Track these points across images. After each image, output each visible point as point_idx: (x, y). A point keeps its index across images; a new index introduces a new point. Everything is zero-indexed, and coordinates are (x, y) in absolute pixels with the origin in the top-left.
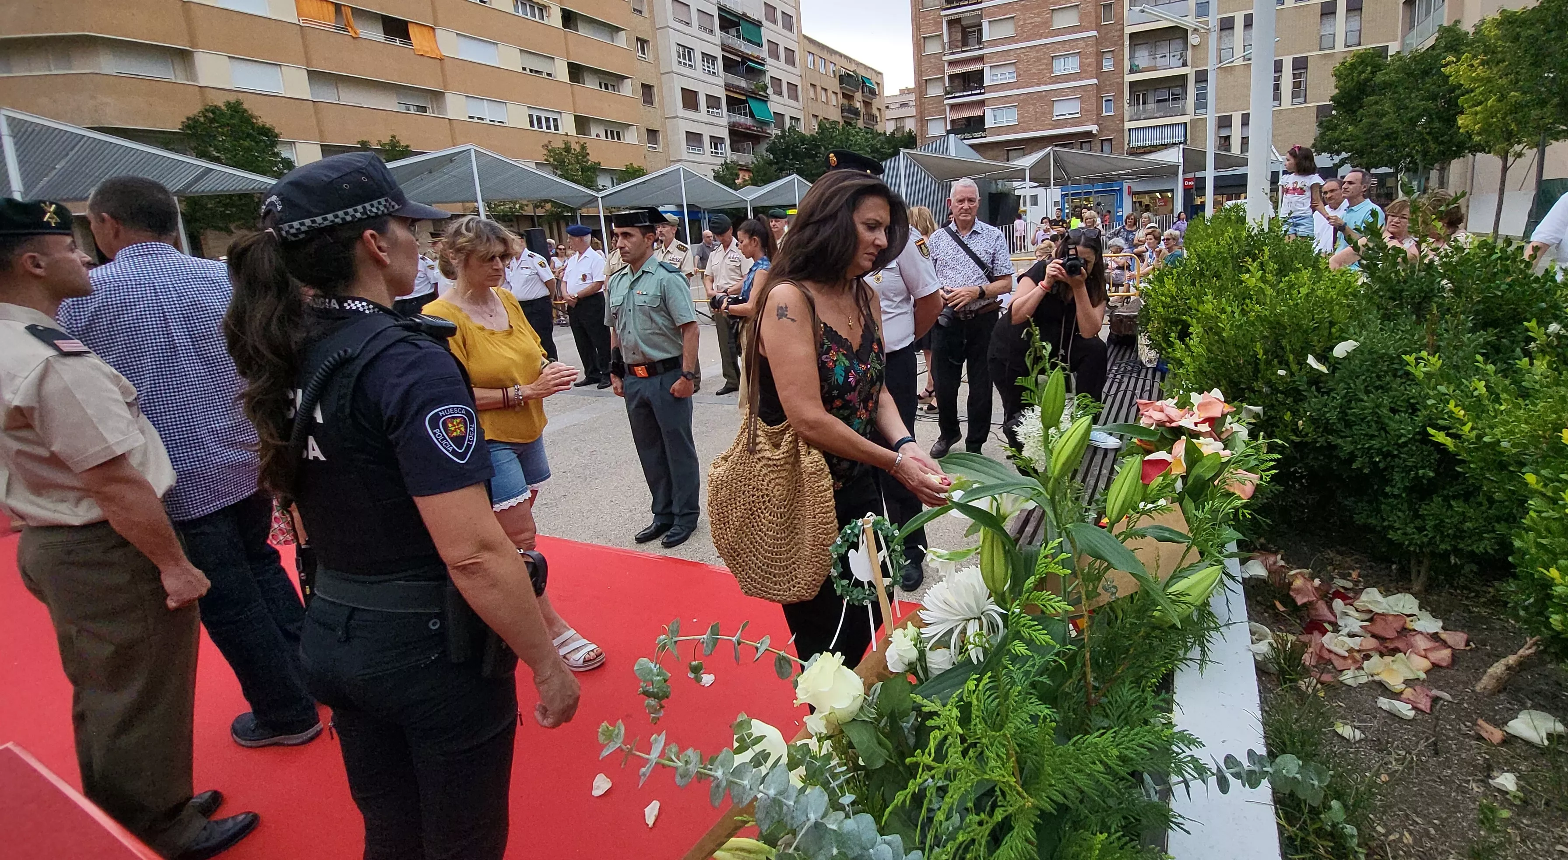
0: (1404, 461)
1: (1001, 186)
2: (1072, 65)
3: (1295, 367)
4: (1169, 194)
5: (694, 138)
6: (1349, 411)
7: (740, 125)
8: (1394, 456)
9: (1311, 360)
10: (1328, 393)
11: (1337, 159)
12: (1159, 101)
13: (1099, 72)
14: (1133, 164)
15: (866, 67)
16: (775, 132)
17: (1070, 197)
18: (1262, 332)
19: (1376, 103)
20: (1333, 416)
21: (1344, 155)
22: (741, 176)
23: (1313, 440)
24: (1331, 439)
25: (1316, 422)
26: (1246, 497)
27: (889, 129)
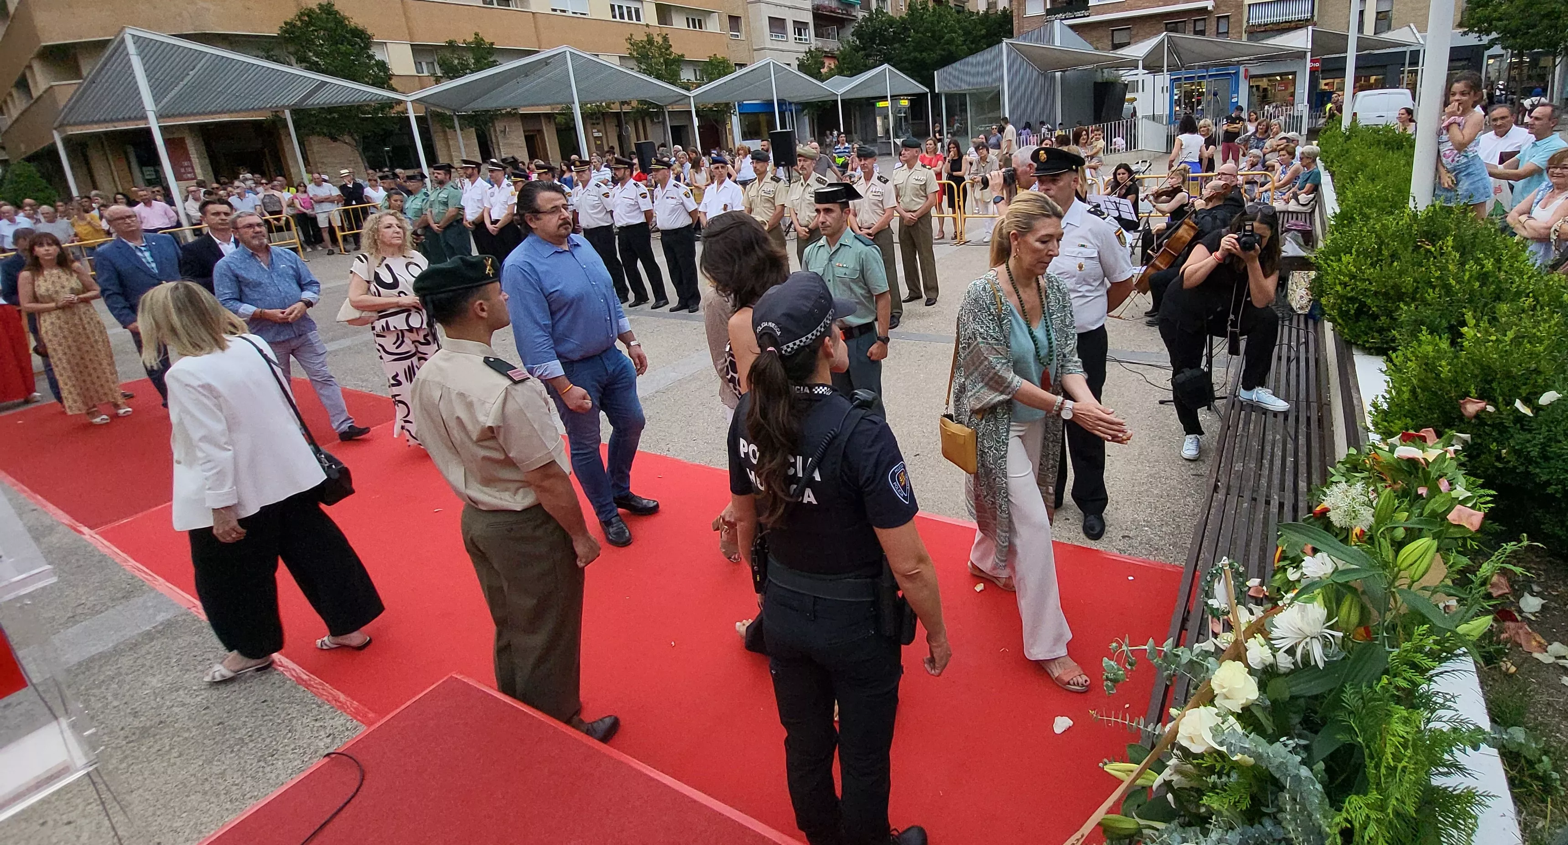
1: (1107, 75)
3: (1502, 407)
4: (1290, 77)
5: (777, 24)
6: (1549, 449)
7: (824, 7)
9: (1518, 404)
10: (1530, 431)
14: (1257, 50)
16: (859, 14)
17: (1183, 81)
20: (1534, 451)
21: (1495, 35)
22: (826, 64)
23: (1515, 467)
24: (1531, 468)
25: (1518, 453)
26: (1473, 530)
27: (982, 6)
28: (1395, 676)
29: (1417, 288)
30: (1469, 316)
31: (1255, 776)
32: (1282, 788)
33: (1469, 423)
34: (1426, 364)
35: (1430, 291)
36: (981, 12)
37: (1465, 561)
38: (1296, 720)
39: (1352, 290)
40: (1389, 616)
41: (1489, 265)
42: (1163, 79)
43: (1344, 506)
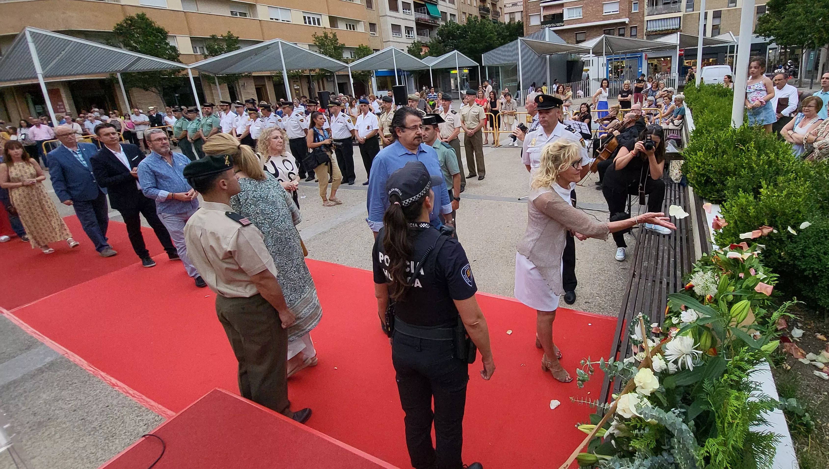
1: (574, 57)
3: (781, 231)
4: (669, 59)
5: (396, 28)
6: (805, 252)
7: (422, 19)
9: (789, 229)
10: (796, 242)
11: (768, 40)
16: (441, 23)
17: (613, 61)
19: (794, 8)
20: (798, 253)
21: (772, 38)
22: (423, 50)
23: (788, 261)
24: (796, 262)
25: (790, 254)
26: (768, 295)
27: (506, 19)
28: (730, 374)
29: (736, 168)
30: (763, 183)
31: (658, 429)
32: (673, 436)
33: (764, 239)
34: (742, 208)
35: (743, 170)
37: (764, 311)
38: (679, 398)
39: (703, 170)
40: (726, 342)
41: (773, 156)
43: (701, 284)
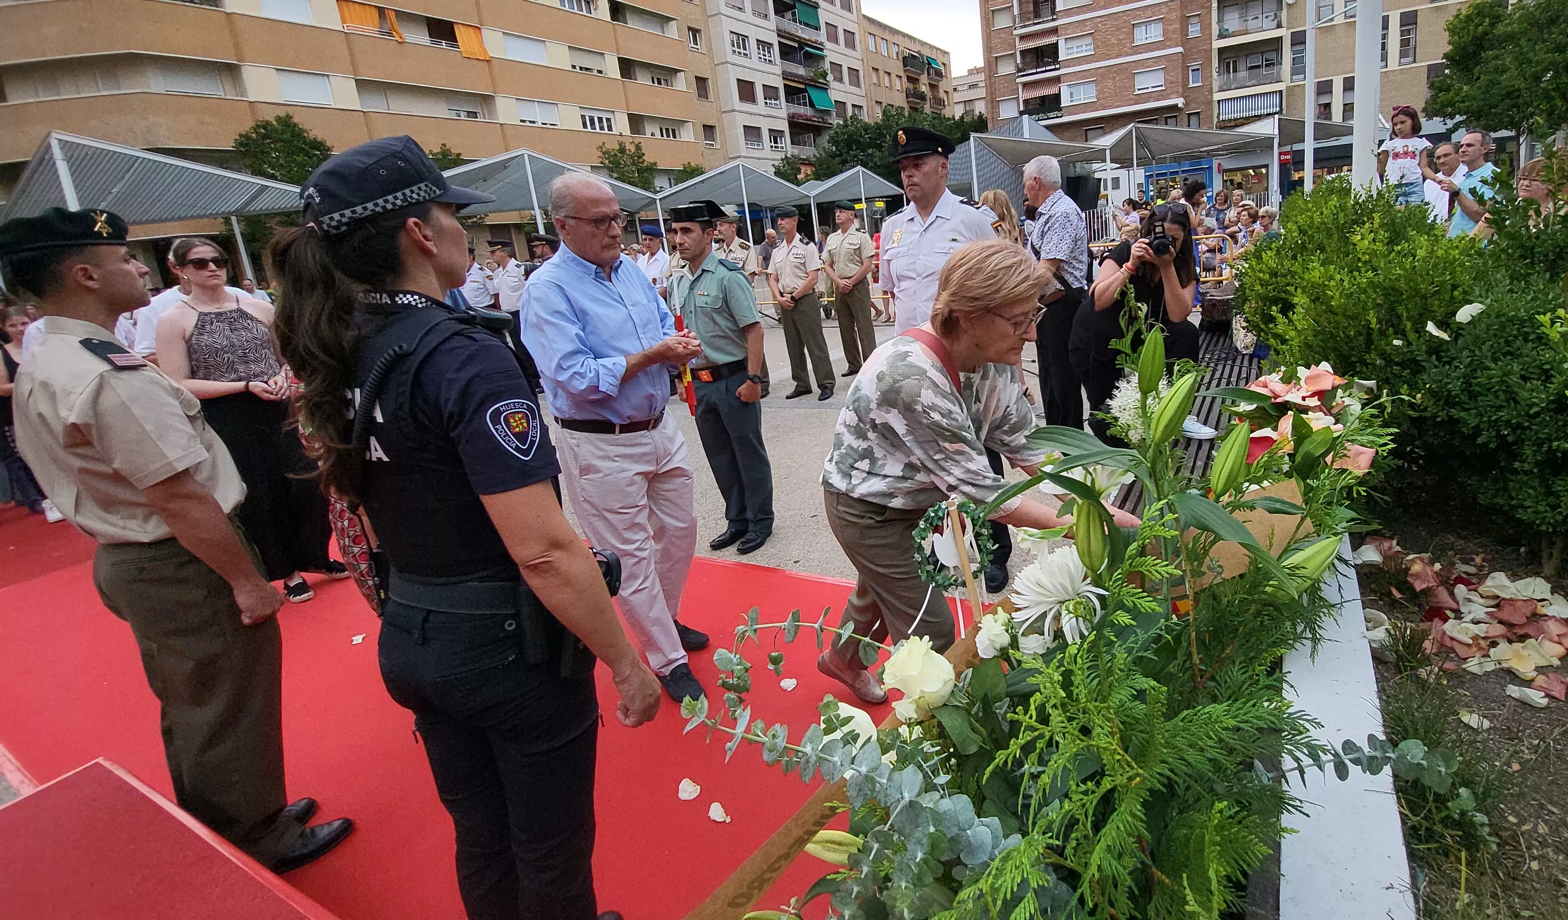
0: (1537, 433)
1: (1080, 169)
2: (1155, 33)
3: (1412, 336)
4: (1264, 171)
5: (752, 133)
6: (1473, 381)
7: (800, 116)
8: (1525, 428)
9: (1431, 327)
10: (1449, 363)
11: (1450, 123)
12: (1252, 68)
13: (1185, 40)
14: (1225, 138)
15: (931, 47)
16: (835, 121)
17: (1155, 178)
18: (1375, 300)
19: (1496, 58)
20: (1455, 387)
21: (1458, 118)
22: (803, 170)
24: (1453, 412)
25: (1437, 395)
26: (1362, 473)
27: (958, 112)
36: (957, 118)
42: (1139, 175)
